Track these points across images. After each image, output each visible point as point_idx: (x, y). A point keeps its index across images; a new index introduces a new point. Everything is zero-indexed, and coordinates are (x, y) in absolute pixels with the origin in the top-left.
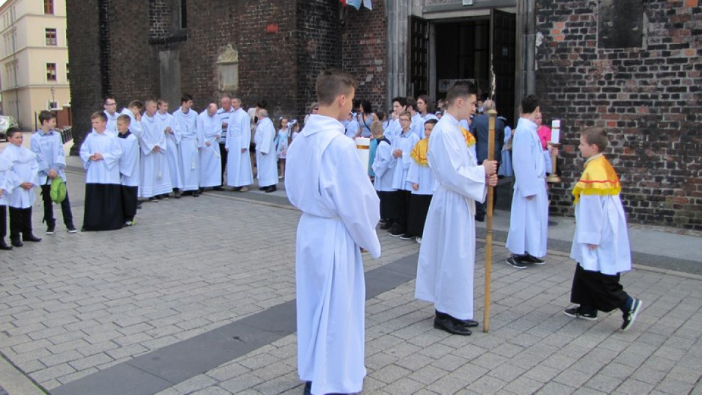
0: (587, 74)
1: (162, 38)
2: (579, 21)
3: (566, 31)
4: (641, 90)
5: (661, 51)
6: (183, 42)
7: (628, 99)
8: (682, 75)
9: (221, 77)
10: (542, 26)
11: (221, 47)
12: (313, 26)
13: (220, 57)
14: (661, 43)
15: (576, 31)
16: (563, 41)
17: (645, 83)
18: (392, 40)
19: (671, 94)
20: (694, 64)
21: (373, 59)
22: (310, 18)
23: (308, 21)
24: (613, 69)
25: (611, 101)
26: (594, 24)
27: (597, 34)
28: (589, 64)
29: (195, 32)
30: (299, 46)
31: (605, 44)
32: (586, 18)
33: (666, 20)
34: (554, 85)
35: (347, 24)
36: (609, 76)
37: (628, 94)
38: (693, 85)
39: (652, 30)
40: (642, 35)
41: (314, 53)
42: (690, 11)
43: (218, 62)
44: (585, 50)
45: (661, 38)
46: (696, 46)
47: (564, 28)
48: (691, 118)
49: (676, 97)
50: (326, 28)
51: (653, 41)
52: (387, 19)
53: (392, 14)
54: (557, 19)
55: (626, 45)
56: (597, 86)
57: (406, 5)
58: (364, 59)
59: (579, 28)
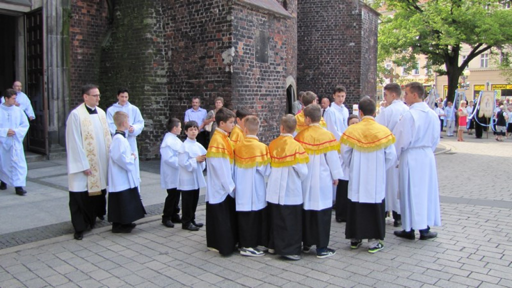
0: (251, 77)
2: (248, 43)
3: (243, 49)
4: (268, 87)
5: (273, 66)
10: (234, 42)
14: (273, 62)
15: (247, 49)
16: (242, 54)
17: (269, 84)
19: (277, 90)
20: (282, 74)
24: (260, 75)
25: (260, 93)
26: (253, 46)
27: (254, 53)
28: (252, 71)
31: (258, 59)
32: (250, 42)
33: (274, 50)
34: (239, 83)
36: (259, 79)
37: (265, 90)
39: (271, 54)
40: (268, 57)
42: (280, 47)
44: (251, 62)
45: (273, 59)
46: (282, 65)
47: (243, 46)
54: (240, 40)
55: (264, 61)
56: (255, 84)
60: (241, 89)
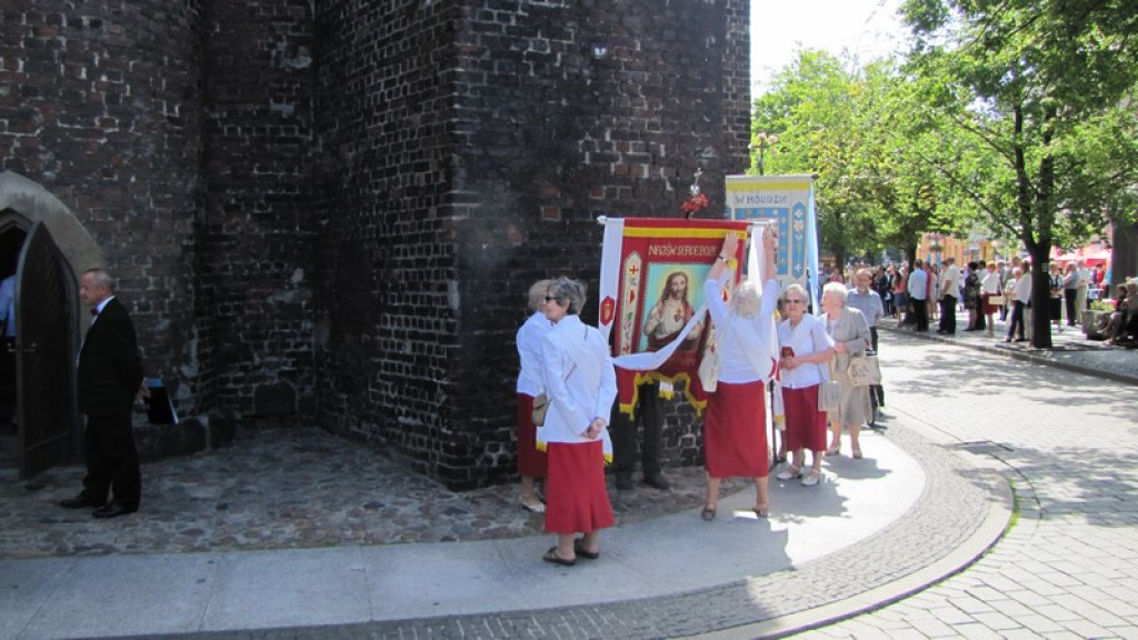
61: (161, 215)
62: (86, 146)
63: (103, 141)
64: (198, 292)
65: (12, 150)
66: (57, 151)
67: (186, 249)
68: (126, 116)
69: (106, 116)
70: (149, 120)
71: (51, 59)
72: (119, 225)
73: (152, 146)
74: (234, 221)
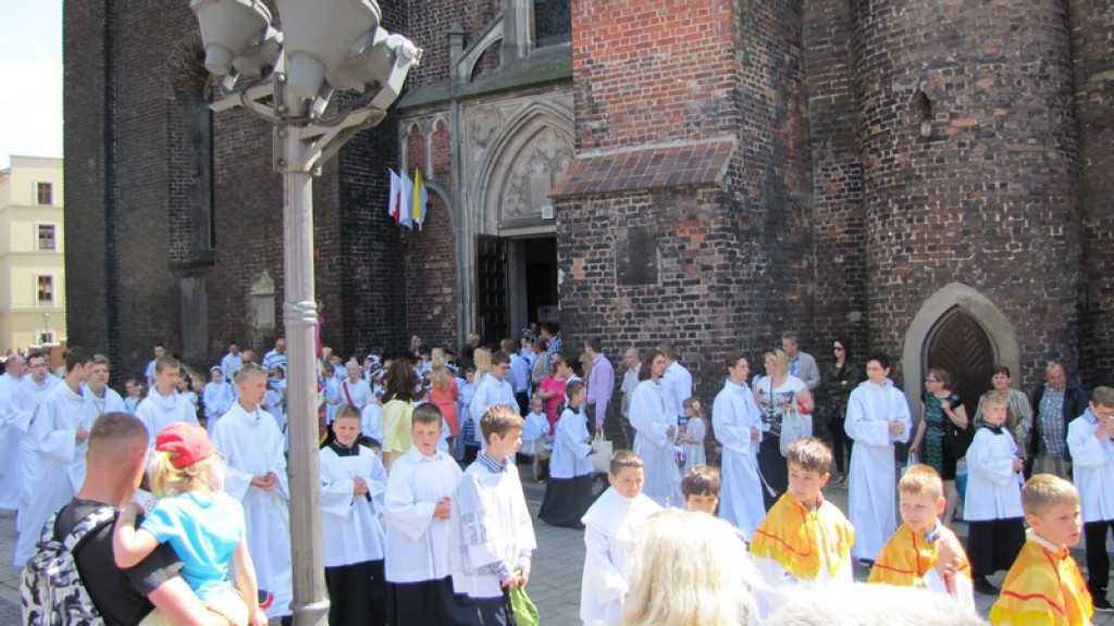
0: (608, 312)
1: (184, 261)
2: (597, 257)
3: (585, 268)
4: (659, 329)
5: (675, 288)
6: (210, 267)
7: (648, 339)
8: (696, 312)
9: (256, 312)
10: (563, 262)
11: (255, 275)
12: (364, 250)
13: (254, 288)
14: (675, 279)
15: (595, 268)
16: (584, 278)
17: (663, 322)
18: (462, 263)
19: (688, 332)
20: (707, 300)
21: (441, 287)
22: (358, 239)
23: (356, 244)
24: (633, 307)
25: (633, 341)
26: (612, 260)
27: (615, 270)
28: (609, 303)
29: (224, 256)
30: (344, 275)
31: (624, 281)
32: (604, 253)
33: (677, 255)
34: (578, 325)
35: (410, 243)
36: (629, 315)
37: (649, 334)
38: (707, 322)
39: (665, 266)
40: (657, 272)
41: (365, 282)
42: (697, 246)
43: (252, 293)
44: (605, 288)
45: (674, 274)
46: (706, 283)
47: (584, 264)
48: (708, 357)
49: (692, 335)
50: (382, 251)
51: (667, 277)
52: (454, 237)
53: (461, 231)
54: (576, 255)
55: (643, 282)
56: (618, 326)
57: (477, 220)
58: (432, 287)
59: (598, 265)
60: (581, 336)
61: (1052, 302)
62: (1001, 263)
63: (1012, 258)
64: (1081, 353)
65: (957, 269)
66: (985, 267)
67: (1071, 324)
68: (1026, 241)
69: (1013, 242)
70: (1040, 241)
71: (978, 211)
72: (1024, 311)
73: (1044, 258)
74: (1108, 300)
